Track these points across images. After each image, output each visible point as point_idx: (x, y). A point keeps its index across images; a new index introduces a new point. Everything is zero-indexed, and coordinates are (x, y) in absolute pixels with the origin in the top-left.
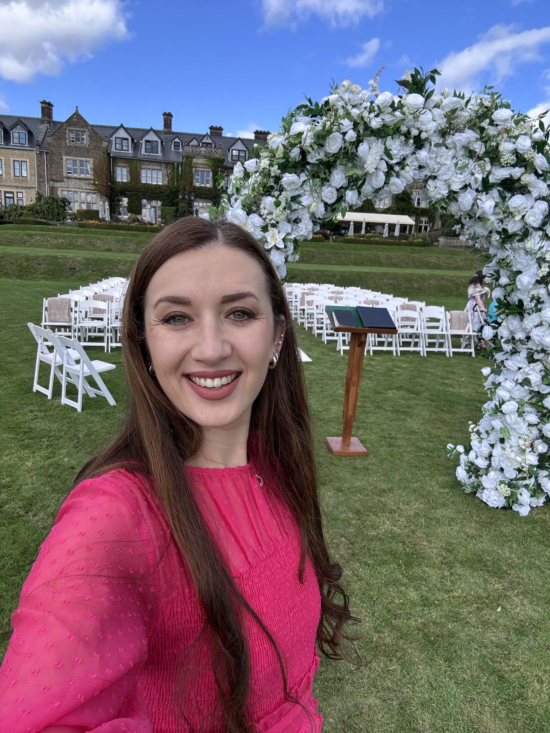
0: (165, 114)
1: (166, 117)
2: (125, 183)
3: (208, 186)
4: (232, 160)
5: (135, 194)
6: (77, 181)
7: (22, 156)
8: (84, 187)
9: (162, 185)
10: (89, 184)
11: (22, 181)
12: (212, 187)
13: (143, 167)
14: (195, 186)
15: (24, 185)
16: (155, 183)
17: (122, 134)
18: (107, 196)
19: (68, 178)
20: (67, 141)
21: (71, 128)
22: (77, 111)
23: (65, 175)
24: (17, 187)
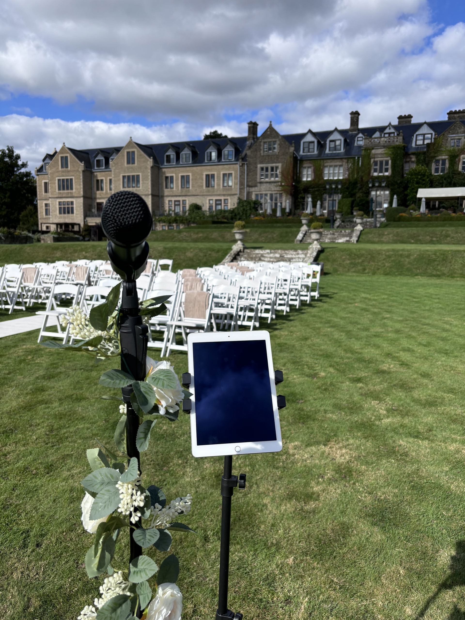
1: (353, 116)
2: (310, 181)
3: (387, 174)
4: (416, 145)
5: (317, 191)
6: (268, 184)
7: (229, 169)
8: (273, 189)
9: (343, 179)
10: (277, 186)
11: (228, 190)
12: (390, 174)
13: (326, 164)
14: (372, 176)
15: (229, 193)
17: (310, 138)
18: (291, 195)
19: (261, 183)
20: (262, 152)
21: (265, 140)
22: (271, 125)
23: (258, 180)
24: (224, 195)
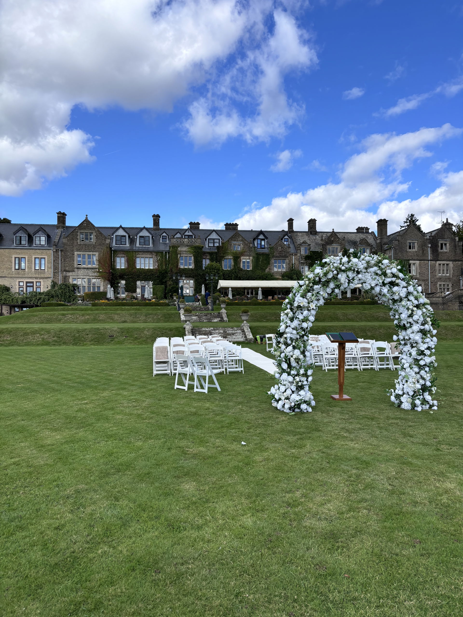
0: (154, 216)
1: (155, 218)
2: (123, 269)
3: (191, 267)
4: (209, 246)
5: (131, 278)
6: (85, 270)
7: (42, 254)
8: (91, 275)
9: (153, 269)
10: (94, 272)
11: (41, 273)
12: (193, 268)
13: (138, 256)
14: (180, 268)
15: (42, 276)
16: (147, 268)
17: (121, 232)
18: (109, 280)
19: (78, 268)
20: (79, 241)
21: (82, 231)
22: (87, 218)
23: (75, 266)
24: (36, 278)
